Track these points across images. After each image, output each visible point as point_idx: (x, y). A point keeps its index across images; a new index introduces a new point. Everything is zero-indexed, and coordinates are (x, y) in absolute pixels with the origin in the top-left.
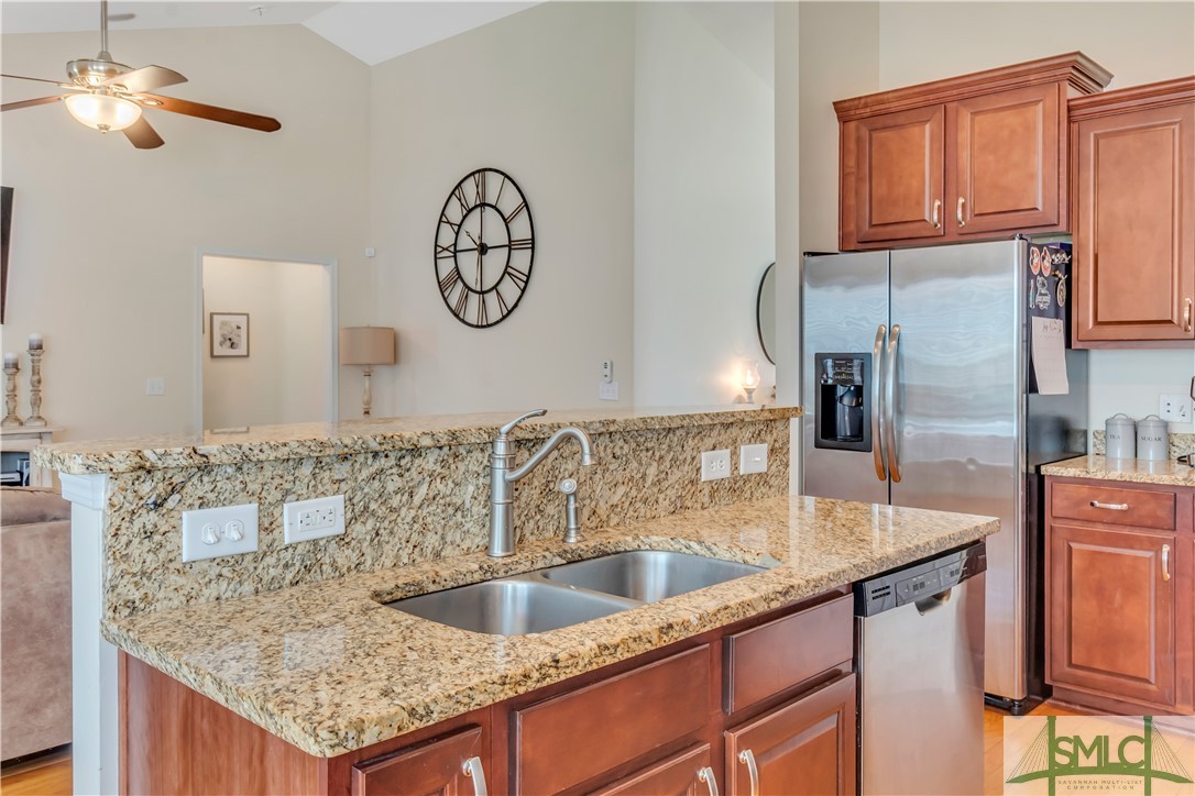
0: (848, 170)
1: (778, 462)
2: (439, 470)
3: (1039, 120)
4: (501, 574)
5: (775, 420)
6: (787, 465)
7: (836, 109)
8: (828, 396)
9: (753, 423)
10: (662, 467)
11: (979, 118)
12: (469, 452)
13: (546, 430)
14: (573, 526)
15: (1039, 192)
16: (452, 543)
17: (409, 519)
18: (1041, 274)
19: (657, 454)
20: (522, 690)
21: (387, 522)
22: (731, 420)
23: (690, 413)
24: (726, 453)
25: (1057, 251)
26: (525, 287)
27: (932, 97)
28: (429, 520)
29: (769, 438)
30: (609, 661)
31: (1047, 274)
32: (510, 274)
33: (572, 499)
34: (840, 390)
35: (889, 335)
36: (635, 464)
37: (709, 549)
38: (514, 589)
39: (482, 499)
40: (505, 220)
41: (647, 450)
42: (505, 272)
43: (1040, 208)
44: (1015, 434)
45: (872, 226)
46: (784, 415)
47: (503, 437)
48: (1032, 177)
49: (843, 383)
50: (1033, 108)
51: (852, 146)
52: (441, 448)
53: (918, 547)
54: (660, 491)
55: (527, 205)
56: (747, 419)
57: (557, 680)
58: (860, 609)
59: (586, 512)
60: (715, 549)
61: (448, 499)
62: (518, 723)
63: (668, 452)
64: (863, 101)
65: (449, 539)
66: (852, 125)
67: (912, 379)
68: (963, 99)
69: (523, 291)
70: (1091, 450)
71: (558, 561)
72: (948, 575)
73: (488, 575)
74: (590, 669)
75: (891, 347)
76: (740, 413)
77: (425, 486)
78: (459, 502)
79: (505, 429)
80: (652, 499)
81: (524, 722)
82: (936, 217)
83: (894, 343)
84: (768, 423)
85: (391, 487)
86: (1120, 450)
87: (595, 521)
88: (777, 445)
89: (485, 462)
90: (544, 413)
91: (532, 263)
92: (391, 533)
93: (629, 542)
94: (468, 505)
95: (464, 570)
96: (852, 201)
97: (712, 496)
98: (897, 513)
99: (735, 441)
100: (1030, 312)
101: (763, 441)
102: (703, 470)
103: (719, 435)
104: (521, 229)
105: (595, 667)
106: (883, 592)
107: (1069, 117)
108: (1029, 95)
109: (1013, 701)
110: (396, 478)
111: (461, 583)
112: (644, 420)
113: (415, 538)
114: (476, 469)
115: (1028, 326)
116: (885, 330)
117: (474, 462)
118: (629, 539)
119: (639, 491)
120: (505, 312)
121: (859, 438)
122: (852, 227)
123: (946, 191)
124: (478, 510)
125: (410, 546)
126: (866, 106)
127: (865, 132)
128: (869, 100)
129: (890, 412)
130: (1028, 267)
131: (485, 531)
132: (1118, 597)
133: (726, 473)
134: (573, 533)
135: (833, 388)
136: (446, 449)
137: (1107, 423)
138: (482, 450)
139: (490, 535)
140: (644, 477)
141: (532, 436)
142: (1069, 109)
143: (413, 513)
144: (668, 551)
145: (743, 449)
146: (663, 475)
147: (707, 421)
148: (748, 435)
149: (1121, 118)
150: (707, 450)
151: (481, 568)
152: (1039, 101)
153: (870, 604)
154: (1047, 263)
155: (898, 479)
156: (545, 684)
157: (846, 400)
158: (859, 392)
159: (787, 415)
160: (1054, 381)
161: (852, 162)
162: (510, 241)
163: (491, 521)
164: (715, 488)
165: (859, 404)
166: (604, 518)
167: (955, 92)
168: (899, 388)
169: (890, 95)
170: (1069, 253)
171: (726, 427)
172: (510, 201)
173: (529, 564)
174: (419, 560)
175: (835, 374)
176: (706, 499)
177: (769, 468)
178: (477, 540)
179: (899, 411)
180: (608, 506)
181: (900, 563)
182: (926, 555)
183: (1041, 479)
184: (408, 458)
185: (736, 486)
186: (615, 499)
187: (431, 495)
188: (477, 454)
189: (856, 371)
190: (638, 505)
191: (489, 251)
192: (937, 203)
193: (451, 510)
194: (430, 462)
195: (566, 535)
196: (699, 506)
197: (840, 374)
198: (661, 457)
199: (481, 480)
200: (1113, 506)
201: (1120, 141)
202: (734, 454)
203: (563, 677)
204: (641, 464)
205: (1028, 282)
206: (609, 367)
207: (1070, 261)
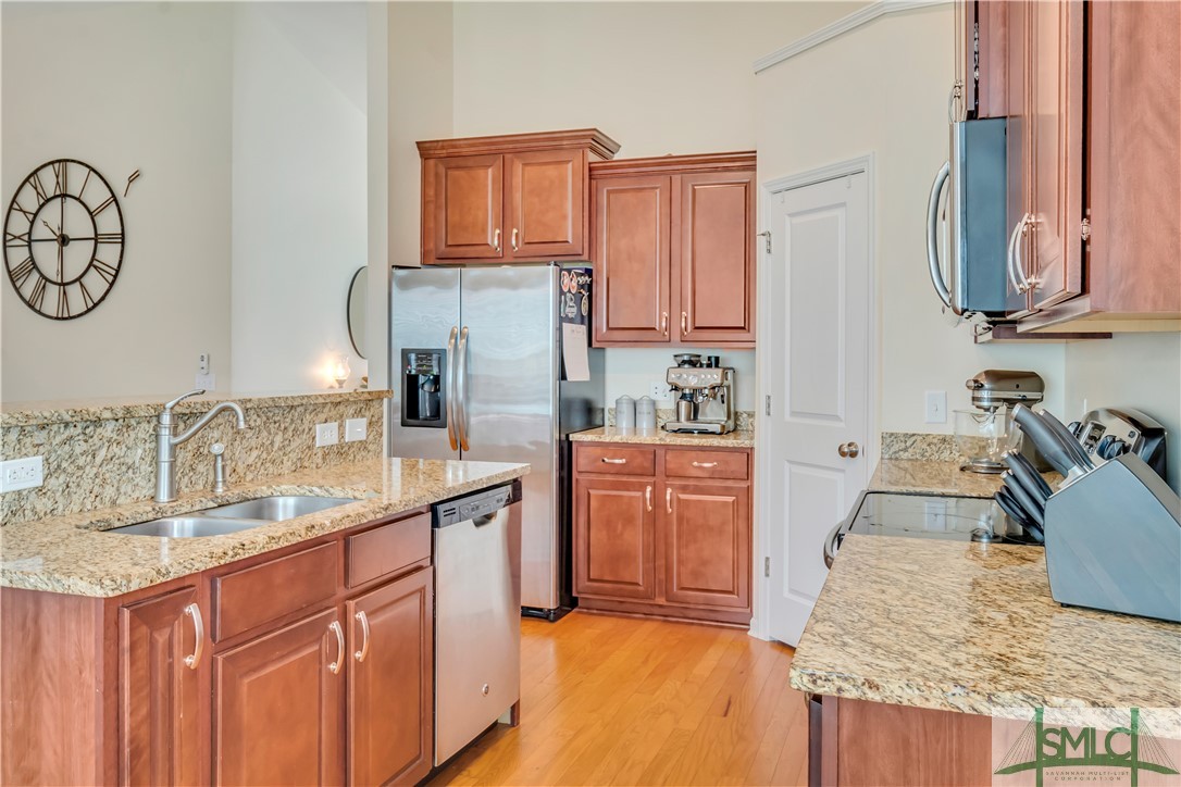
0: (427, 199)
1: (375, 433)
2: (115, 437)
3: (570, 175)
4: (169, 514)
5: (372, 400)
6: (381, 435)
7: (419, 148)
8: (412, 384)
9: (355, 402)
10: (286, 436)
11: (528, 168)
12: (139, 423)
13: (198, 406)
14: (220, 479)
15: (570, 230)
16: (125, 494)
17: (92, 475)
18: (569, 291)
19: (283, 426)
20: (222, 562)
21: (75, 477)
22: (339, 400)
23: (309, 394)
24: (335, 425)
25: (582, 275)
26: (114, 282)
27: (493, 147)
28: (107, 475)
29: (367, 414)
30: (275, 547)
31: (573, 292)
32: (96, 267)
33: (219, 459)
34: (422, 379)
35: (460, 335)
36: (265, 433)
37: (327, 491)
38: (183, 524)
39: (148, 459)
40: (91, 213)
41: (275, 423)
42: (91, 264)
43: (570, 241)
44: (551, 413)
45: (447, 246)
46: (379, 396)
47: (168, 411)
48: (565, 217)
49: (425, 373)
50: (565, 166)
51: (432, 179)
52: (117, 420)
53: (474, 482)
54: (285, 454)
55: (115, 200)
56: (351, 399)
57: (244, 557)
58: (435, 523)
59: (228, 472)
60: (332, 490)
61: (122, 460)
62: (219, 585)
63: (291, 424)
64: (440, 144)
65: (122, 491)
66: (431, 162)
67: (478, 369)
68: (517, 152)
69: (112, 285)
70: (607, 423)
71: (211, 504)
72: (495, 502)
73: (159, 515)
74: (263, 551)
75: (461, 343)
76: (345, 394)
77: (105, 449)
78: (131, 462)
79: (169, 405)
80: (278, 461)
81: (222, 584)
82: (496, 243)
83: (464, 341)
84: (365, 401)
85: (78, 450)
86: (625, 422)
87: (235, 478)
88: (374, 419)
89: (151, 431)
90: (203, 392)
91: (121, 256)
92: (78, 485)
93: (264, 491)
94: (137, 464)
95: (141, 511)
96: (431, 224)
97: (324, 459)
98: (465, 466)
99: (342, 416)
100: (562, 319)
101: (363, 416)
102: (317, 439)
103: (330, 411)
104: (108, 223)
105: (266, 550)
106: (451, 512)
107: (590, 175)
108: (563, 156)
109: (549, 610)
110: (82, 443)
111: (139, 521)
112: (273, 399)
113: (97, 490)
114: (143, 436)
115: (560, 329)
116: (457, 330)
117: (145, 430)
118: (264, 488)
119: (269, 454)
120: (90, 305)
121: (437, 417)
122: (431, 246)
123: (505, 222)
124: (145, 468)
125: (93, 495)
126: (443, 148)
127: (442, 170)
128: (445, 144)
129: (461, 396)
130: (560, 287)
131: (151, 484)
132: (620, 527)
133: (335, 441)
134: (220, 485)
135: (416, 377)
136: (121, 421)
137: (617, 402)
138: (149, 422)
139: (156, 486)
140: (272, 443)
141: (187, 411)
142: (590, 170)
143: (95, 470)
144: (295, 495)
145: (348, 422)
146: (287, 442)
147: (321, 400)
148: (352, 411)
149: (624, 180)
150: (320, 423)
151: (154, 509)
152: (569, 161)
153: (442, 519)
154: (574, 284)
155: (467, 449)
156: (236, 559)
157: (426, 387)
158: (436, 380)
159: (382, 396)
160: (578, 371)
161: (431, 192)
162: (96, 234)
163: (157, 477)
164: (327, 452)
165: (437, 390)
166: (242, 475)
167: (511, 146)
168: (467, 377)
169: (461, 142)
170: (590, 276)
171: (335, 405)
172: (96, 195)
173: (189, 506)
174: (99, 506)
175: (418, 366)
176: (320, 461)
177: (367, 437)
178: (144, 492)
179: (467, 398)
180: (245, 465)
181: (462, 492)
182: (480, 487)
183: (570, 443)
184: (91, 428)
185: (341, 451)
186: (250, 461)
187: (109, 457)
188: (145, 425)
189: (435, 363)
190: (268, 465)
191: (71, 242)
192: (498, 231)
193: (124, 468)
194: (108, 430)
195: (214, 486)
196: (314, 466)
197: (422, 365)
198: (285, 428)
199: (148, 445)
200: (617, 461)
201: (623, 197)
202: (341, 426)
203: (247, 556)
204: (270, 434)
205: (560, 298)
206: (206, 360)
207: (591, 282)
